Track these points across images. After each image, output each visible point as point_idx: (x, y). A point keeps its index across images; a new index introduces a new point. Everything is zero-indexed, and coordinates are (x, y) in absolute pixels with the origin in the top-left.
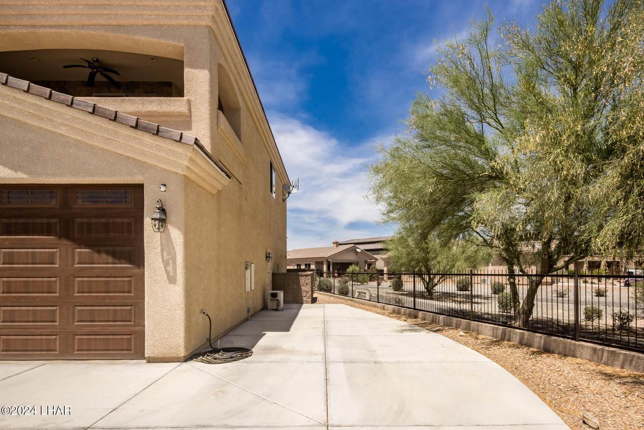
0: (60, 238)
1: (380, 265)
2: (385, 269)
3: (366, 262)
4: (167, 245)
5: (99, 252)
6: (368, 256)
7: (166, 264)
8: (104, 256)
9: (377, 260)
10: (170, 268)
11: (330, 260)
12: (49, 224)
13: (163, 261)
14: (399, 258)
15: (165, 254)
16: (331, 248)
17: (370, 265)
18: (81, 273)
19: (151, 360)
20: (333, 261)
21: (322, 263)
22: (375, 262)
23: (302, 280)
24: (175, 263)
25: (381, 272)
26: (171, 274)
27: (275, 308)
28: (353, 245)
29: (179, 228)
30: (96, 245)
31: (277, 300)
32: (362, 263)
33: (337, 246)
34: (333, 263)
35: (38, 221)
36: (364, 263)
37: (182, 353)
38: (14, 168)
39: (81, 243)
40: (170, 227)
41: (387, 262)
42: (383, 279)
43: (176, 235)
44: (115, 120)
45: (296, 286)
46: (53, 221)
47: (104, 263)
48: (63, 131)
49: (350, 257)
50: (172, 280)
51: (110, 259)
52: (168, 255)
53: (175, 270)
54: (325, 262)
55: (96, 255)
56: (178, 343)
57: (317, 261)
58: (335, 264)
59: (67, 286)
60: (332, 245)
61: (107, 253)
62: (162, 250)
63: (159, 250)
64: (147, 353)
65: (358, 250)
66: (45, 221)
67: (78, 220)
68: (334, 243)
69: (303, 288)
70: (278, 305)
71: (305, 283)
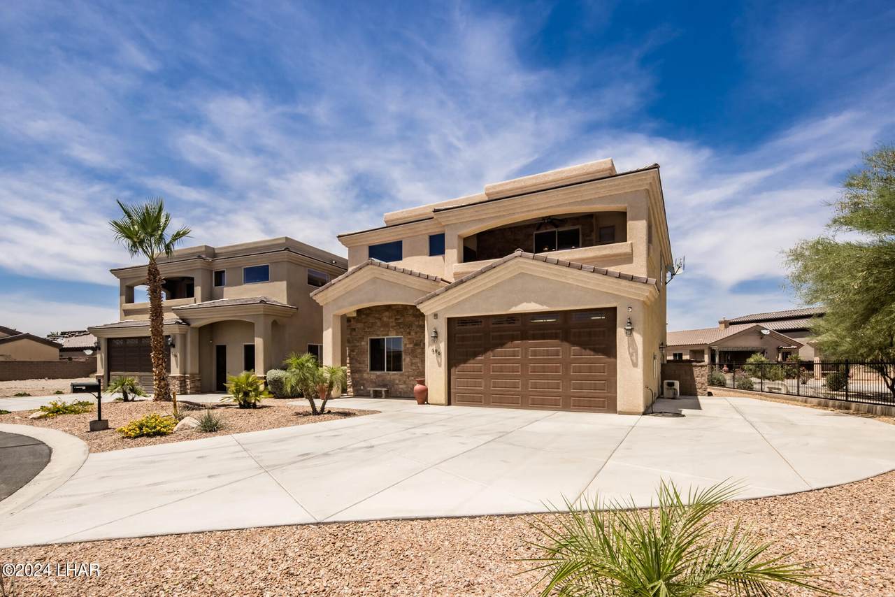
0: (562, 340)
1: (807, 353)
2: (817, 360)
3: (779, 349)
4: (632, 344)
5: (585, 349)
6: (782, 339)
7: (631, 355)
8: (588, 351)
9: (800, 345)
10: (634, 358)
11: (714, 348)
12: (556, 333)
13: (629, 353)
14: (837, 344)
15: (631, 349)
16: (716, 330)
17: (786, 354)
18: (575, 361)
19: (621, 413)
20: (721, 350)
21: (702, 352)
22: (798, 348)
23: (697, 371)
24: (637, 355)
25: (809, 366)
26: (635, 361)
27: (672, 397)
28: (754, 324)
29: (640, 334)
30: (584, 345)
31: (675, 389)
32: (771, 350)
33: (726, 327)
34: (720, 352)
35: (550, 331)
36: (776, 351)
37: (642, 410)
38: (542, 304)
39: (574, 344)
40: (635, 334)
41: (818, 348)
42: (812, 376)
43: (638, 338)
44: (606, 274)
45: (689, 378)
46: (558, 331)
47: (589, 356)
48: (570, 281)
49: (751, 343)
50: (635, 365)
51: (592, 353)
52: (633, 349)
53: (637, 359)
54: (706, 351)
55: (584, 351)
56: (640, 404)
57: (692, 349)
58: (724, 354)
59: (566, 368)
60: (718, 325)
61: (590, 349)
62: (629, 347)
63: (627, 347)
64: (618, 410)
65: (764, 332)
66: (554, 331)
67: (573, 330)
68: (720, 323)
69: (698, 380)
70: (675, 394)
71: (701, 375)
